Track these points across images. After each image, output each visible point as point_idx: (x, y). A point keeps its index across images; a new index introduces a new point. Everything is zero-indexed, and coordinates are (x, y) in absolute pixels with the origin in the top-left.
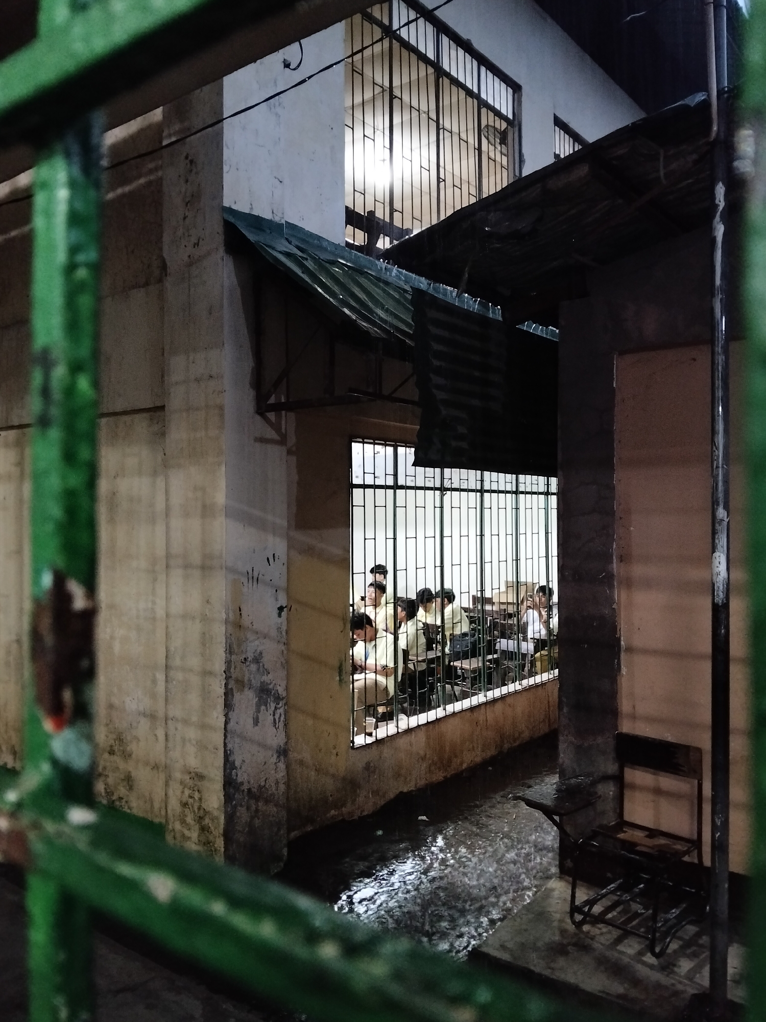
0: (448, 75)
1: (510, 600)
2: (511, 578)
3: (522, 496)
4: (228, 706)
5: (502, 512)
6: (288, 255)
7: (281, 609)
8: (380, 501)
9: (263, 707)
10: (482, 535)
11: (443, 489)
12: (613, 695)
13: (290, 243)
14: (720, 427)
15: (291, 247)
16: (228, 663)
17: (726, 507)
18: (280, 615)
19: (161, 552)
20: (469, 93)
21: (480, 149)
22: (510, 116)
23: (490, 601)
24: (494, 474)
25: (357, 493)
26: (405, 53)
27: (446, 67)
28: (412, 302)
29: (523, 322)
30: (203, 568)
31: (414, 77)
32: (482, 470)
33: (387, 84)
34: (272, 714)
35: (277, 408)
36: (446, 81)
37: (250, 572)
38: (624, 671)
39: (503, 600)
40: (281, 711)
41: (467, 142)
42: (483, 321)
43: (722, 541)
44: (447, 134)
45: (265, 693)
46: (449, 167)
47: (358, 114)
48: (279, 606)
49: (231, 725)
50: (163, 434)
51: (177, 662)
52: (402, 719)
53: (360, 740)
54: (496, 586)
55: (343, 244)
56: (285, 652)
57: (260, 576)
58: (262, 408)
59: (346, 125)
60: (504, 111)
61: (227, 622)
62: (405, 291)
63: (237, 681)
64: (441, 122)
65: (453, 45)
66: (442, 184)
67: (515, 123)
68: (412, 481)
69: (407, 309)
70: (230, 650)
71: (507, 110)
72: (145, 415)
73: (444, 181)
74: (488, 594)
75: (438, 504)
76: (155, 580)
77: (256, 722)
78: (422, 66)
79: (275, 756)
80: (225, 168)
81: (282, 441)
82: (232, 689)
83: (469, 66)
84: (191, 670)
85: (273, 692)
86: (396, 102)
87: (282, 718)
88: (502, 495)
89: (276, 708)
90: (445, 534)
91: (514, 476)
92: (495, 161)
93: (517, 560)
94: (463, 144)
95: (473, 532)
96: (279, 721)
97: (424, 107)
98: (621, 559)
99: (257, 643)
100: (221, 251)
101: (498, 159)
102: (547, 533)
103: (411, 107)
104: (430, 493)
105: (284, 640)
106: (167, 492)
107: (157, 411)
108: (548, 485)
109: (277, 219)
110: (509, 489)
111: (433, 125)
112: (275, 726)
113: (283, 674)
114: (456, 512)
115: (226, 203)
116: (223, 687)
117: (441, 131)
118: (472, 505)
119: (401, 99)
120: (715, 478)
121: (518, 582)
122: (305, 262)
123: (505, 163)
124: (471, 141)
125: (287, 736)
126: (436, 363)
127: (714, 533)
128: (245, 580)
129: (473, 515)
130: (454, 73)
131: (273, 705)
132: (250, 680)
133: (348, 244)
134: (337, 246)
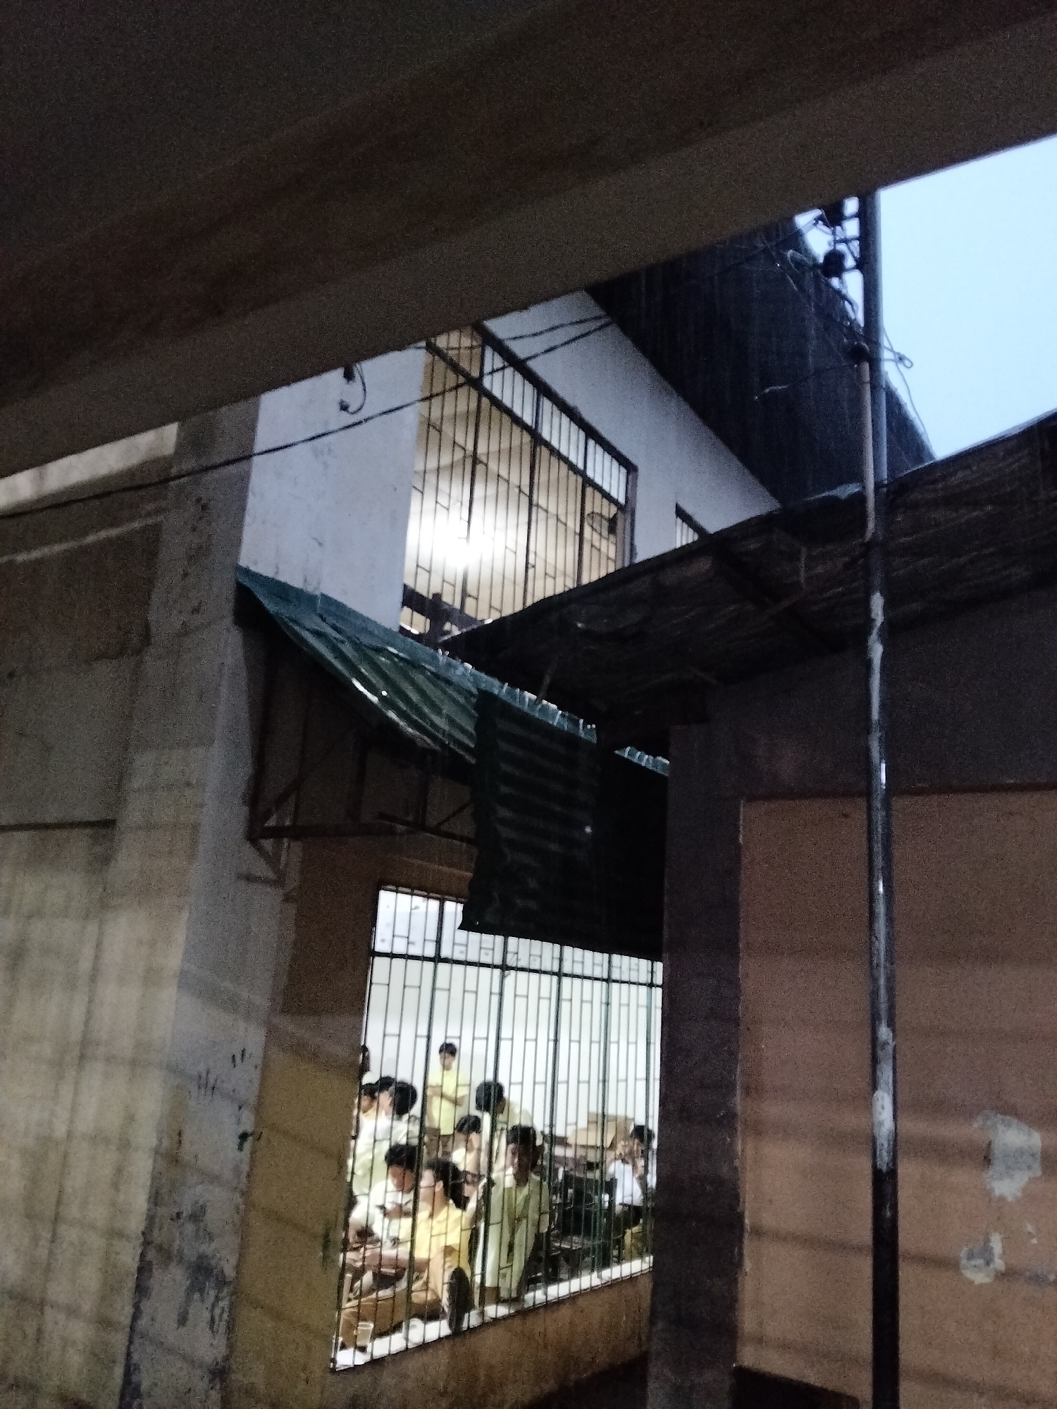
0: (547, 445)
1: (591, 1143)
2: (595, 1108)
3: (615, 986)
4: (141, 1290)
5: (586, 1007)
6: (319, 634)
7: (244, 1137)
8: (413, 979)
9: (197, 1296)
10: (556, 1041)
11: (504, 967)
12: (730, 1303)
13: (324, 620)
14: (881, 908)
15: (323, 624)
16: (151, 1219)
17: (891, 1024)
18: (240, 1148)
19: (76, 1035)
20: (572, 467)
21: (581, 534)
22: (622, 500)
23: (563, 1142)
24: (578, 952)
25: (380, 964)
26: (495, 412)
27: (545, 434)
28: (476, 707)
29: (623, 747)
30: (134, 1063)
31: (505, 445)
32: (562, 944)
33: (470, 447)
34: (210, 1308)
35: (277, 833)
36: (545, 452)
37: (204, 1075)
38: (748, 1265)
39: (582, 1141)
40: (224, 1303)
41: (566, 525)
42: (571, 740)
43: (886, 1074)
44: (542, 515)
45: (202, 1272)
46: (541, 553)
47: (431, 478)
48: (241, 1131)
49: (143, 1322)
50: (106, 860)
51: (73, 1211)
52: (414, 1326)
53: (346, 1358)
54: (571, 1119)
55: (396, 629)
56: (242, 1207)
57: (218, 1081)
58: (255, 833)
59: (414, 487)
60: (614, 494)
61: (157, 1151)
62: (471, 694)
63: (160, 1248)
64: (535, 497)
65: (556, 411)
66: (531, 571)
67: (626, 509)
68: (462, 952)
69: (471, 716)
70: (156, 1198)
71: (619, 494)
72: (88, 831)
73: (534, 566)
74: (559, 1132)
75: (496, 989)
76: (61, 1077)
77: (183, 1320)
78: (517, 430)
79: (206, 1380)
80: (248, 519)
81: (279, 882)
82: (150, 1263)
83: (574, 438)
84: (92, 1227)
85: (215, 1271)
86: (480, 468)
87: (225, 1316)
88: (587, 983)
89: (217, 1299)
90: (503, 1035)
91: (606, 956)
92: (599, 550)
93: (604, 1081)
94: (561, 527)
95: (545, 1034)
96: (220, 1320)
97: (514, 480)
98: (747, 1090)
99: (199, 1188)
100: (228, 621)
101: (604, 549)
102: (648, 1044)
103: (499, 475)
104: (485, 972)
105: (242, 1186)
106: (98, 946)
107: (105, 826)
108: (652, 972)
109: (310, 589)
110: (597, 974)
111: (525, 500)
112: (211, 1328)
113: (233, 1241)
114: (521, 1002)
115: (243, 562)
116: (137, 1258)
117: (534, 509)
118: (545, 993)
119: (486, 465)
120: (875, 980)
121: (604, 1115)
122: (340, 645)
123: (612, 555)
124: (570, 524)
125: (231, 1346)
126: (504, 789)
127: (875, 1061)
128: (193, 1088)
129: (546, 1008)
130: (555, 443)
131: (212, 1293)
132: (180, 1251)
133: (402, 630)
134: (387, 631)
